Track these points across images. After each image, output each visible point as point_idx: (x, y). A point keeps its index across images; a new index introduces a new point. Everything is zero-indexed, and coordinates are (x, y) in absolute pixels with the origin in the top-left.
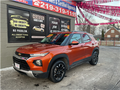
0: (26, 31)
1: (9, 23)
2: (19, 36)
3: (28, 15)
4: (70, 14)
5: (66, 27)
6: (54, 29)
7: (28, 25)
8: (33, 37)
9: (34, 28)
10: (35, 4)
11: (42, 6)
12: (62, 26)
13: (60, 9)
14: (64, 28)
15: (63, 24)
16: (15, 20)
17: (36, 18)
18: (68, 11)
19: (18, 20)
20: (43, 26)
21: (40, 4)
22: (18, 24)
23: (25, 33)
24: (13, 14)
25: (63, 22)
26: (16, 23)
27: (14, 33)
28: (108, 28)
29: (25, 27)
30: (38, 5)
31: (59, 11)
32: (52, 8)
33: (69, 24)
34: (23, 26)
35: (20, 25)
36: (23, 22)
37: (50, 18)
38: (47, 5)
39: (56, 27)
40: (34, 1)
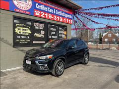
0: (28, 37)
1: (14, 30)
2: (22, 42)
3: (30, 24)
4: (66, 21)
5: (63, 32)
6: (53, 35)
7: (30, 32)
8: (34, 42)
9: (36, 34)
10: (36, 14)
11: (42, 16)
12: (59, 32)
13: (58, 17)
14: (61, 34)
15: (61, 30)
16: (19, 28)
17: (37, 26)
18: (65, 19)
19: (22, 28)
20: (43, 32)
22: (22, 31)
23: (28, 39)
24: (18, 24)
25: (60, 28)
26: (20, 31)
27: (18, 39)
29: (28, 34)
30: (39, 15)
31: (57, 19)
32: (51, 17)
33: (66, 30)
34: (26, 33)
35: (24, 32)
36: (26, 30)
37: (49, 25)
38: (47, 14)
39: (54, 33)
40: (35, 12)
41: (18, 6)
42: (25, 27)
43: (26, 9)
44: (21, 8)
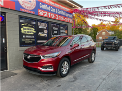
1: (20, 30)
2: (27, 41)
3: (34, 23)
4: (67, 20)
5: (64, 32)
6: (55, 34)
7: (35, 32)
8: (38, 41)
9: (40, 33)
10: (40, 14)
12: (61, 31)
15: (62, 29)
16: (24, 27)
17: (41, 26)
18: (66, 18)
19: (27, 28)
20: (46, 32)
21: (44, 14)
22: (27, 31)
23: (32, 38)
24: (23, 23)
25: (62, 28)
26: (25, 30)
27: (24, 38)
29: (33, 34)
30: (42, 14)
31: (59, 18)
32: (53, 16)
33: (67, 29)
34: (30, 32)
35: (28, 32)
36: (31, 29)
37: (52, 25)
38: (49, 14)
39: (56, 32)
40: (39, 11)
41: (23, 6)
42: (30, 27)
43: (30, 9)
44: (26, 8)
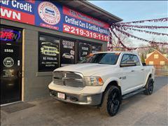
0: (56, 59)
1: (40, 50)
2: (49, 64)
3: (58, 41)
4: (101, 38)
7: (58, 53)
9: (64, 55)
10: (65, 30)
11: (72, 31)
13: (91, 33)
15: (94, 50)
16: (46, 47)
17: (66, 45)
18: (99, 35)
19: (48, 47)
20: (72, 52)
21: (70, 30)
22: (48, 51)
23: (55, 61)
24: (43, 41)
26: (46, 51)
27: (44, 61)
28: (150, 52)
29: (55, 55)
31: (90, 35)
32: (82, 33)
34: (53, 53)
35: (50, 53)
36: (53, 50)
37: (80, 43)
38: (77, 30)
39: (86, 53)
40: (64, 26)
42: (52, 46)
43: (53, 24)
44: (48, 23)
